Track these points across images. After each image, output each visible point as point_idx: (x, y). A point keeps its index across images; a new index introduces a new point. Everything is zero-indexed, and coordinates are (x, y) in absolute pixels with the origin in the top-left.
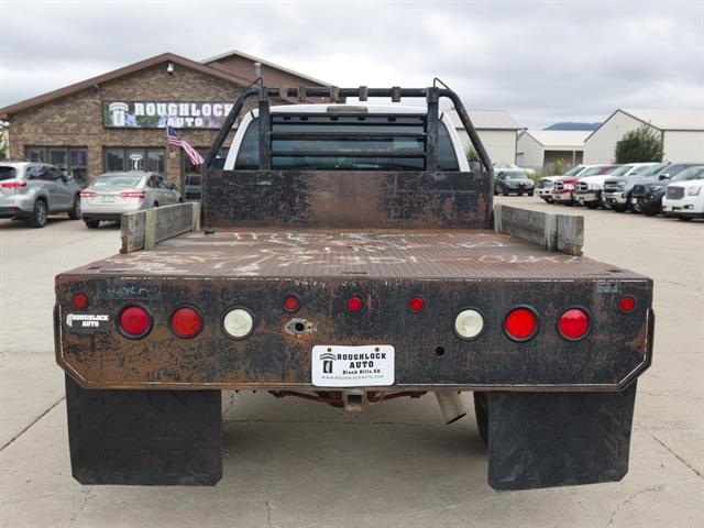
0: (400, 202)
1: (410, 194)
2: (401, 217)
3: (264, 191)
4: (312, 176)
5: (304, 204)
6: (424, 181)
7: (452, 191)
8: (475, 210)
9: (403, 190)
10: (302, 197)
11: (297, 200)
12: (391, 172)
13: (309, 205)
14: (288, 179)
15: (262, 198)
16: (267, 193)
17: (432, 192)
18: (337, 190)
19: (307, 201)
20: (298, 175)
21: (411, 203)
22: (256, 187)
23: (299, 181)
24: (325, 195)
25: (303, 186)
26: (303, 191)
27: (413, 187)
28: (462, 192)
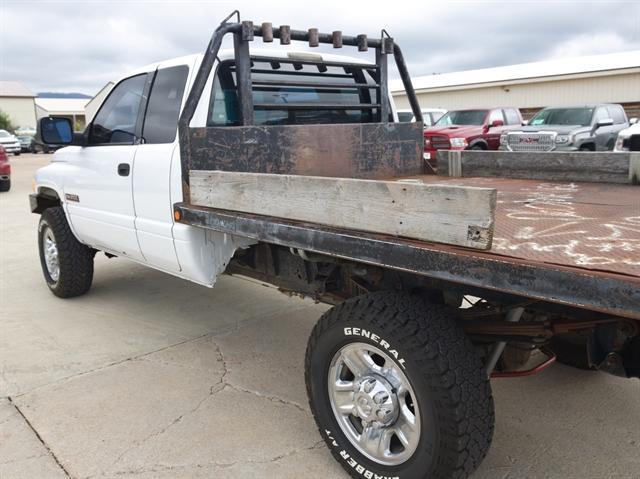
0: (365, 154)
1: (372, 146)
2: (366, 170)
3: (251, 152)
4: (295, 132)
5: (290, 162)
6: (382, 131)
7: (400, 142)
8: (414, 159)
9: (366, 143)
10: (287, 155)
11: (283, 159)
12: (357, 124)
13: (293, 164)
14: (273, 136)
15: (249, 160)
16: (255, 154)
17: (386, 143)
18: (317, 146)
19: (291, 160)
20: (282, 130)
21: (373, 155)
22: (244, 146)
23: (283, 137)
24: (307, 152)
25: (286, 143)
26: (287, 148)
27: (373, 139)
28: (406, 141)
